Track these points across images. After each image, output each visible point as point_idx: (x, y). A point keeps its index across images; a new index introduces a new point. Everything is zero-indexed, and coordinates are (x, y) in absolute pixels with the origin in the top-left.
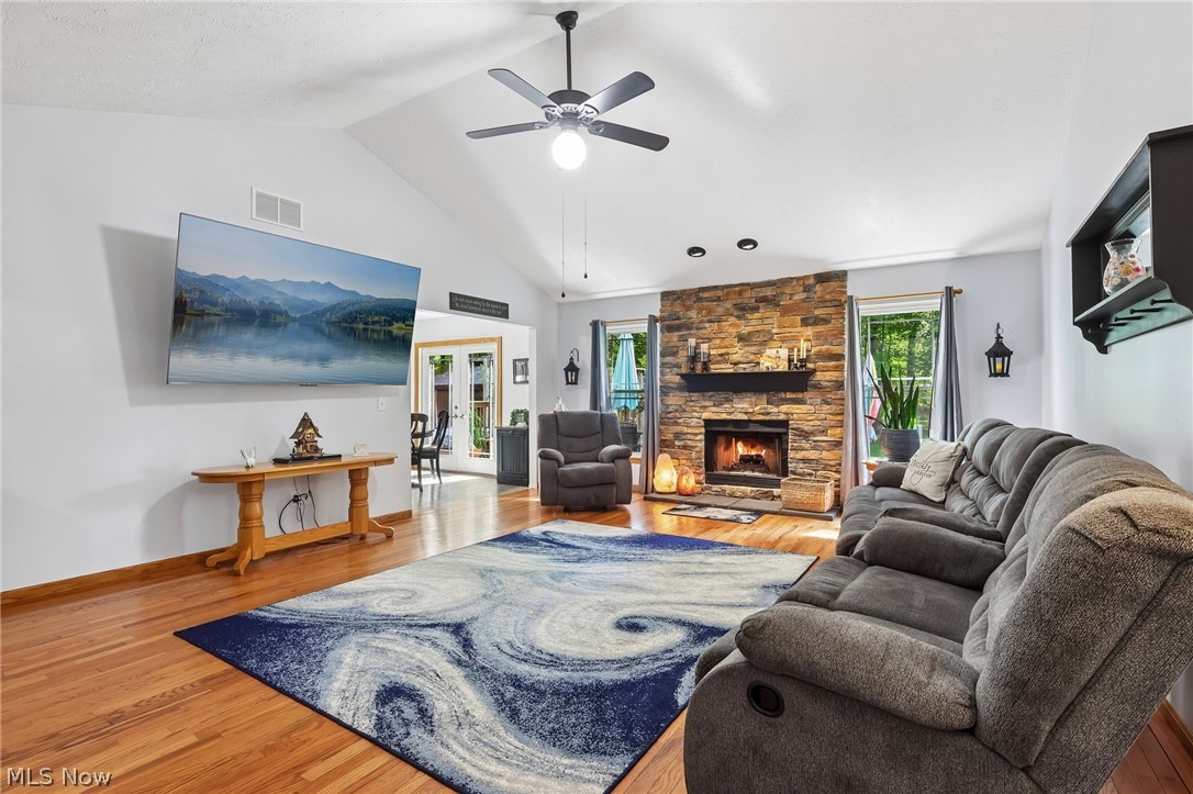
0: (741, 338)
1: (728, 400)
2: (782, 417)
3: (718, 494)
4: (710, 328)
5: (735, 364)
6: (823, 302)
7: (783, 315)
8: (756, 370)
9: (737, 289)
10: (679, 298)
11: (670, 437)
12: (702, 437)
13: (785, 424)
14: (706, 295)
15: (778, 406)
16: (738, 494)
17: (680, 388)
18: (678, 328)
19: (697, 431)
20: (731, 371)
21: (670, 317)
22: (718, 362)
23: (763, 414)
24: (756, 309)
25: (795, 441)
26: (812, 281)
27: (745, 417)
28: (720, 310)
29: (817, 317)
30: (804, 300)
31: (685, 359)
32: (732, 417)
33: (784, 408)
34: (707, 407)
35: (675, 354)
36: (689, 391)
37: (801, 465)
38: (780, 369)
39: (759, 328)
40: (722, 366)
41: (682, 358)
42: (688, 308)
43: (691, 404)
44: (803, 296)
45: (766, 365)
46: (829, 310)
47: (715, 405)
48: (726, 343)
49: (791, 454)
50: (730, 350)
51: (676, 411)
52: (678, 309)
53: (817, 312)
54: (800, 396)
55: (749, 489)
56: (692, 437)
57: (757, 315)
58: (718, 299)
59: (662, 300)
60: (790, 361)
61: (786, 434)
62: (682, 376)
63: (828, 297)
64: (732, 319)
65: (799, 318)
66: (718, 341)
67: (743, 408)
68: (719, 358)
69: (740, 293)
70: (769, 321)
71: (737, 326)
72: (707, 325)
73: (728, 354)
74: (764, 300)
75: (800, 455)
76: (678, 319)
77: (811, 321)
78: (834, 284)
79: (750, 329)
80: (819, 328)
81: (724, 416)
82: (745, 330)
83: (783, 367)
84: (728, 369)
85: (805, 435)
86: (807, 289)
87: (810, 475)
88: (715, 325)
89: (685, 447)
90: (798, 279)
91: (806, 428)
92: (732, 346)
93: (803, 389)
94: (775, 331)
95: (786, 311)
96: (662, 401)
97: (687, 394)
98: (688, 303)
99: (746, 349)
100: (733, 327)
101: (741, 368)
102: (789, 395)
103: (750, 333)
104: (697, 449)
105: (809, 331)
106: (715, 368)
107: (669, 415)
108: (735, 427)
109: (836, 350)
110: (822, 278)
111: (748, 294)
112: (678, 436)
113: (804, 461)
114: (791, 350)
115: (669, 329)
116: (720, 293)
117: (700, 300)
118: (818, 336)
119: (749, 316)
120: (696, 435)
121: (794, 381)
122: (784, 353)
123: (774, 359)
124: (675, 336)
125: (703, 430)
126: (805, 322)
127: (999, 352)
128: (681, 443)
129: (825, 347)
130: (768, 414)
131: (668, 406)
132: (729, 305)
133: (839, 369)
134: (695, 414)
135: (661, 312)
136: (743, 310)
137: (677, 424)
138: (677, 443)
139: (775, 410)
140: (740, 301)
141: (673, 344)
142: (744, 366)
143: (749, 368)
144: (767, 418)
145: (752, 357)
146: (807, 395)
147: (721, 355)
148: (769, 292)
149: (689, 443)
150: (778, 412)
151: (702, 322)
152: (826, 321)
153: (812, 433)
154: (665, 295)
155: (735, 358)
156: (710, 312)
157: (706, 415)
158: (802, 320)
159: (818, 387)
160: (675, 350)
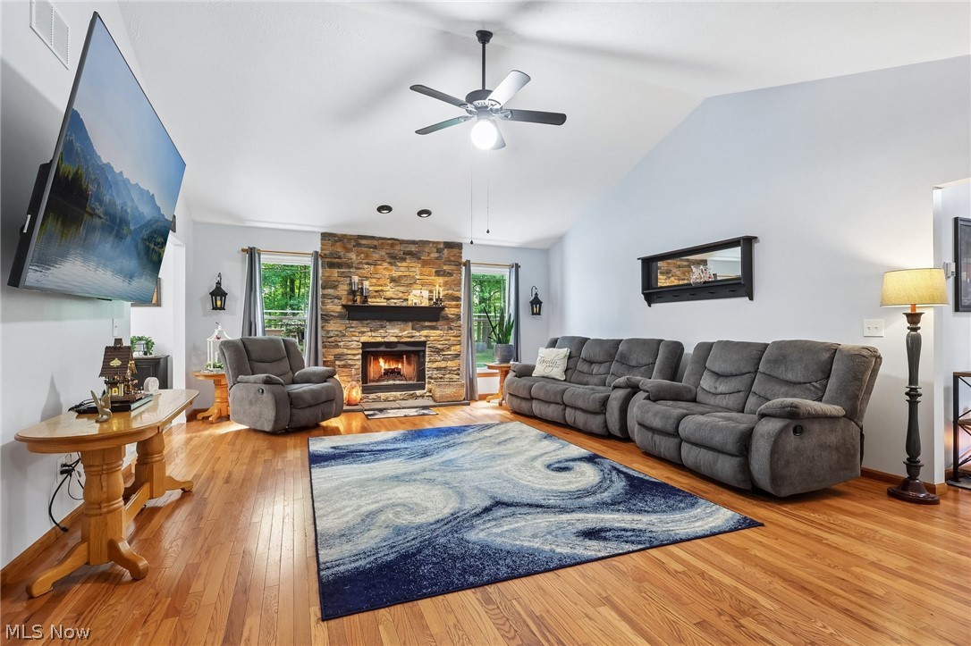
0: (393, 280)
1: (382, 327)
2: (423, 339)
3: (374, 401)
4: (367, 269)
5: (388, 299)
6: (449, 262)
7: (423, 266)
8: (404, 304)
9: (390, 242)
10: (340, 240)
11: (331, 358)
12: (360, 356)
13: (423, 344)
14: (363, 242)
15: (419, 331)
16: (391, 398)
17: (341, 316)
18: (339, 266)
19: (357, 352)
20: (385, 304)
21: (332, 255)
22: (375, 297)
23: (409, 337)
24: (403, 260)
25: (431, 356)
26: (442, 246)
27: (395, 340)
28: (376, 256)
29: (444, 271)
30: (437, 258)
31: (346, 293)
32: (386, 340)
33: (425, 332)
34: (364, 332)
35: (335, 287)
36: (349, 319)
37: (435, 372)
38: (423, 305)
39: (406, 274)
40: (378, 300)
41: (343, 290)
42: (348, 250)
43: (352, 330)
44: (436, 255)
45: (414, 301)
46: (453, 267)
47: (371, 331)
48: (381, 282)
49: (428, 365)
50: (384, 288)
51: (337, 335)
52: (339, 249)
53: (445, 268)
54: (434, 324)
55: (399, 393)
56: (352, 357)
57: (404, 264)
58: (375, 247)
59: (322, 239)
60: (430, 299)
61: (424, 351)
62: (344, 306)
63: (452, 258)
64: (386, 265)
65: (434, 270)
66: (374, 281)
67: (394, 333)
68: (375, 294)
69: (392, 246)
70: (413, 269)
71: (390, 270)
72: (366, 266)
73: (382, 291)
74: (411, 253)
75: (435, 365)
76: (339, 258)
77: (442, 273)
78: (456, 251)
79: (400, 274)
80: (446, 279)
81: (379, 339)
82: (396, 274)
83: (426, 303)
84: (382, 302)
85: (438, 351)
86: (439, 251)
87: (441, 378)
88: (372, 268)
89: (344, 366)
90: (434, 243)
91: (439, 346)
92: (386, 285)
93: (437, 320)
94: (417, 277)
95: (425, 263)
96: (322, 327)
97: (347, 322)
98: (350, 246)
99: (397, 288)
100: (385, 271)
101: (392, 303)
102: (427, 324)
103: (400, 277)
104: (356, 367)
105: (441, 280)
106: (372, 302)
107: (330, 340)
108: (386, 347)
109: (457, 294)
110: (449, 245)
111: (398, 248)
112: (338, 357)
113: (437, 369)
114: (431, 292)
115: (331, 265)
116: (376, 243)
117: (359, 245)
118: (446, 284)
119: (399, 264)
120: (355, 355)
121: (432, 314)
122: (426, 294)
123: (419, 297)
124: (335, 272)
125: (361, 351)
126: (438, 273)
127: (536, 302)
128: (343, 363)
129: (450, 292)
130: (413, 337)
131: (328, 332)
132: (383, 253)
133: (458, 306)
134: (354, 338)
135: (322, 250)
136: (394, 259)
137: (337, 346)
138: (337, 363)
139: (418, 334)
140: (392, 251)
141: (333, 279)
142: (395, 301)
143: (399, 303)
144: (412, 340)
145: (401, 295)
146: (440, 323)
147: (377, 292)
148: (413, 248)
149: (350, 362)
150: (420, 335)
151: (361, 263)
152: (450, 274)
153: (443, 350)
154: (325, 236)
155: (389, 294)
156: (367, 256)
157: (364, 339)
158: (436, 272)
159: (447, 319)
160: (337, 284)
